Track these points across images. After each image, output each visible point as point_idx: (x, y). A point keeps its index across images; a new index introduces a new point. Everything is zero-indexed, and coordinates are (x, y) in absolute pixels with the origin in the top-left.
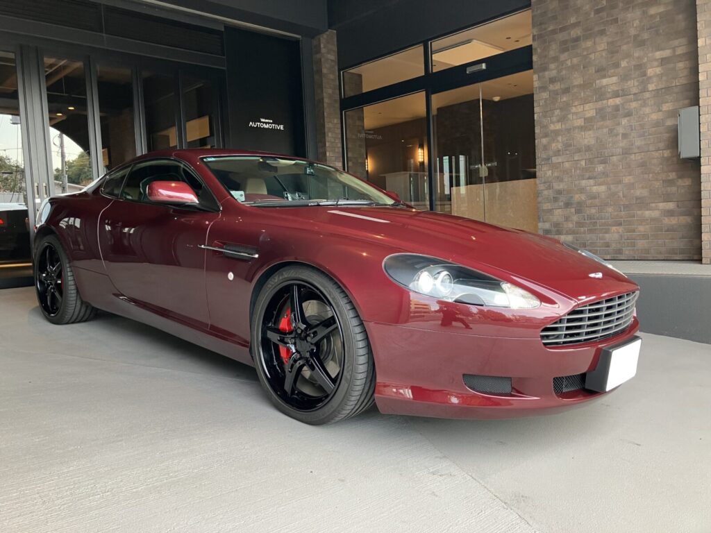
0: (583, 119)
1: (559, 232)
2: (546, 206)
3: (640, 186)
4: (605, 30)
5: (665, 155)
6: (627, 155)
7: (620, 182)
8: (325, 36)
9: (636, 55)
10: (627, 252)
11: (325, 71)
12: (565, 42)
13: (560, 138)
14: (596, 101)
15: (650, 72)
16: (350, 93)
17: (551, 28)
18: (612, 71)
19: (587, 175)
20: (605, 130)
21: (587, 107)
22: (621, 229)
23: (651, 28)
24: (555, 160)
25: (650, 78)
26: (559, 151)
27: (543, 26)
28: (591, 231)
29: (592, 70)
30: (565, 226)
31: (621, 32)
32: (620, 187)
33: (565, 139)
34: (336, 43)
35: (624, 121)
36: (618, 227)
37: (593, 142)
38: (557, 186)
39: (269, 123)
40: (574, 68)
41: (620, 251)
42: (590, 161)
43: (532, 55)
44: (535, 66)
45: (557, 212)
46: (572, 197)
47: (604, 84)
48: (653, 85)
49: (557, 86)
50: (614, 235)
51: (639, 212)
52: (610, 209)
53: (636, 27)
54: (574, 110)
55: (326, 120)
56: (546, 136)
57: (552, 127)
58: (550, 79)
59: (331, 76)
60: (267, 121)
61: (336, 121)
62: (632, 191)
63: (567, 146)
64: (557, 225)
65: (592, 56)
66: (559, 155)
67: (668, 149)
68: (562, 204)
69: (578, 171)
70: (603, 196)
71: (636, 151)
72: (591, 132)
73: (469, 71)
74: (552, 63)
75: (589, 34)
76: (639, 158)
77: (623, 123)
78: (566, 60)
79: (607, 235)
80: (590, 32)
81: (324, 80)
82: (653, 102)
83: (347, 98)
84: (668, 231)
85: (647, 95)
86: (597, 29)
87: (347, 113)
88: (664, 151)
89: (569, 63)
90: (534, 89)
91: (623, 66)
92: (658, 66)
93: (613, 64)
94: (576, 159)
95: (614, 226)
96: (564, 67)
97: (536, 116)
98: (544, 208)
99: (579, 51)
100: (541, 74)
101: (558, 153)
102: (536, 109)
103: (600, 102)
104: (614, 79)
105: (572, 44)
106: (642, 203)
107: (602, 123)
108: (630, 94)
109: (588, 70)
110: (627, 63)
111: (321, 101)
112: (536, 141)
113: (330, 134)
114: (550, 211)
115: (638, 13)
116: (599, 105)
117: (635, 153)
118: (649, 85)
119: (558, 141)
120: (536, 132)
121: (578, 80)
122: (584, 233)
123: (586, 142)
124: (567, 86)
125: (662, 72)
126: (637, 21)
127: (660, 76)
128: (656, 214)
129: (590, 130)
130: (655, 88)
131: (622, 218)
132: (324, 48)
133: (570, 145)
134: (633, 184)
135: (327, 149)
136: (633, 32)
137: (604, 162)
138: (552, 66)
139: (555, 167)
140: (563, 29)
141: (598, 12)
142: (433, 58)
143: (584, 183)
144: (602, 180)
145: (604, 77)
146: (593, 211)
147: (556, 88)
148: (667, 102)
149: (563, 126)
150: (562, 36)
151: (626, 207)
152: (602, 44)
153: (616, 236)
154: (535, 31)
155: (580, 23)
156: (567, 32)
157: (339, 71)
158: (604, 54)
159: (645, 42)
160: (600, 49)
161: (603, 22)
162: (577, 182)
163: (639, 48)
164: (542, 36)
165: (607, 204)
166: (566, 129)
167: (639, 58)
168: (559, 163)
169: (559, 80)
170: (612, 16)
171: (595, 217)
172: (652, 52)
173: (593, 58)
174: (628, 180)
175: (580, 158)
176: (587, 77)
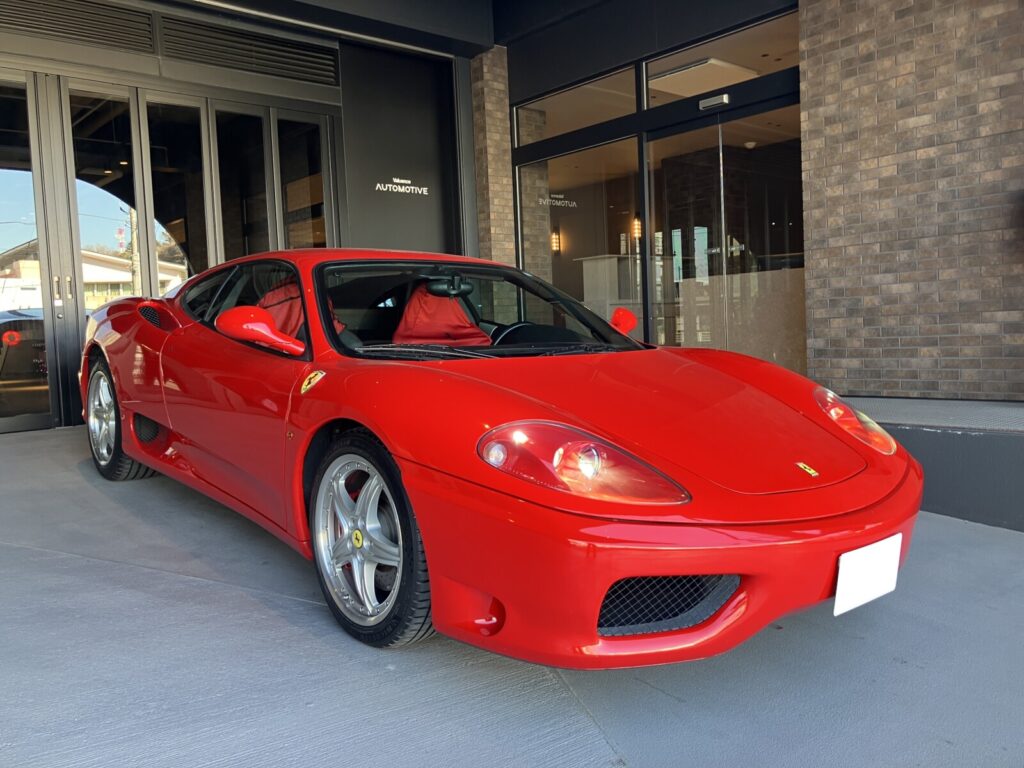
0: (877, 181)
1: (840, 354)
2: (819, 313)
3: (967, 284)
4: (912, 42)
5: (1007, 237)
6: (946, 237)
7: (934, 278)
8: (490, 55)
9: (962, 80)
10: (945, 387)
11: (489, 106)
12: (850, 62)
13: (841, 210)
14: (898, 152)
15: (983, 108)
16: (527, 140)
17: (829, 39)
18: (925, 105)
19: (883, 266)
20: (912, 197)
21: (884, 161)
22: (935, 351)
23: (983, 40)
24: (832, 242)
25: (982, 116)
26: (840, 229)
27: (816, 38)
28: (887, 353)
29: (892, 105)
30: (849, 345)
31: (938, 47)
32: (935, 285)
33: (849, 211)
34: (506, 65)
35: (942, 184)
36: (930, 348)
37: (891, 215)
38: (838, 283)
39: (405, 185)
40: (863, 101)
41: (934, 386)
42: (889, 246)
43: (799, 82)
44: (804, 98)
45: (836, 323)
46: (860, 300)
47: (911, 126)
48: (988, 129)
49: (837, 130)
50: (925, 359)
51: (965, 326)
52: (919, 320)
53: (961, 38)
54: (863, 165)
55: (491, 179)
56: (820, 205)
57: (829, 192)
58: (825, 118)
59: (499, 115)
60: (403, 181)
61: (505, 181)
62: (954, 292)
63: (852, 221)
64: (836, 342)
65: (892, 83)
66: (840, 235)
67: (1011, 227)
68: (843, 310)
69: (869, 262)
70: (908, 299)
71: (960, 230)
72: (889, 200)
73: (703, 104)
74: (829, 94)
75: (887, 49)
76: (965, 240)
77: (940, 187)
78: (852, 90)
79: (914, 361)
80: (887, 47)
81: (488, 120)
82: (986, 154)
83: (523, 147)
84: (1010, 355)
85: (978, 143)
86: (900, 40)
87: (522, 170)
88: (1005, 231)
89: (856, 93)
90: (802, 135)
91: (940, 97)
92: (995, 99)
93: (925, 95)
94: (865, 241)
95: (925, 346)
96: (847, 101)
97: (803, 175)
98: (818, 317)
99: (872, 75)
100: (812, 111)
101: (837, 232)
102: (805, 165)
103: (905, 154)
104: (926, 119)
105: (862, 65)
106: (970, 311)
107: (906, 186)
108: (952, 142)
109: (886, 104)
110: (947, 93)
111: (484, 151)
112: (804, 213)
113: (496, 201)
114: (825, 321)
115: (964, 16)
116: (903, 158)
117: (959, 234)
118: (981, 128)
119: (838, 214)
120: (804, 199)
121: (872, 121)
122: (878, 355)
123: (881, 215)
124: (851, 130)
125: (1001, 107)
126: (963, 29)
127: (998, 115)
128: (991, 328)
129: (887, 197)
130: (990, 133)
131: (937, 333)
132: (489, 72)
133: (857, 221)
134: (955, 282)
135: (492, 223)
136: (955, 45)
137: (910, 246)
138: (830, 98)
139: (832, 253)
140: (847, 42)
141: (901, 14)
142: (650, 87)
143: (878, 278)
144: (906, 274)
145: (911, 114)
146: (892, 322)
147: (837, 131)
148: (1009, 155)
149: (846, 191)
150: (844, 53)
151: (943, 317)
152: (908, 64)
153: (928, 362)
154: (803, 45)
155: (873, 31)
156: (853, 46)
157: (511, 106)
158: (911, 79)
159: (974, 61)
160: (903, 71)
161: (909, 31)
162: (867, 277)
163: (966, 71)
164: (812, 53)
165: (913, 312)
166: (850, 196)
167: (965, 86)
168: (840, 248)
169: (840, 121)
170: (924, 22)
171: (895, 332)
172: (986, 76)
173: (894, 86)
174: (947, 274)
175: (872, 240)
176: (885, 115)
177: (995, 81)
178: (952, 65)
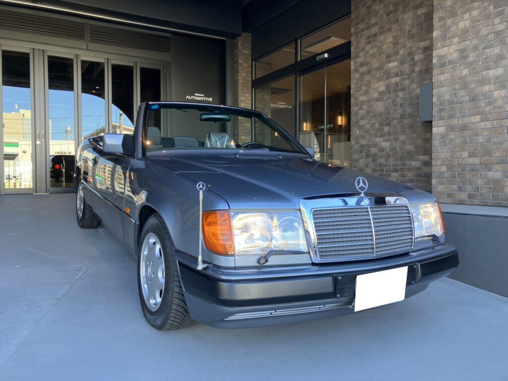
0: (378, 93)
2: (355, 156)
3: (409, 143)
4: (391, 27)
6: (402, 120)
7: (397, 139)
8: (242, 38)
9: (409, 45)
11: (240, 61)
12: (368, 37)
13: (365, 107)
14: (385, 80)
15: (417, 58)
16: (259, 76)
17: (361, 27)
18: (395, 57)
19: (379, 134)
20: (390, 101)
21: (381, 83)
22: (397, 175)
23: (418, 25)
24: (361, 122)
25: (417, 62)
26: (364, 116)
27: (357, 26)
29: (384, 57)
31: (401, 29)
32: (398, 143)
33: (367, 107)
34: (250, 42)
35: (401, 94)
36: (396, 173)
37: (383, 109)
38: (362, 142)
39: (201, 97)
40: (373, 56)
43: (350, 47)
44: (352, 55)
45: (362, 161)
46: (370, 150)
47: (390, 67)
48: (418, 68)
49: (364, 69)
51: (409, 162)
52: (392, 160)
53: (409, 25)
54: (373, 86)
55: (240, 94)
56: (357, 105)
57: (360, 99)
58: (361, 64)
59: (245, 65)
61: (247, 95)
62: (405, 146)
63: (368, 112)
65: (384, 47)
66: (364, 119)
68: (364, 155)
69: (374, 132)
70: (388, 150)
71: (407, 116)
72: (381, 103)
73: (318, 58)
74: (361, 52)
76: (409, 121)
77: (401, 96)
78: (369, 50)
80: (383, 30)
81: (240, 68)
82: (417, 80)
83: (258, 79)
85: (414, 75)
86: (386, 27)
87: (257, 90)
90: (351, 71)
91: (401, 53)
92: (422, 53)
93: (396, 52)
94: (373, 122)
95: (394, 172)
96: (368, 55)
97: (351, 91)
98: (355, 158)
99: (376, 43)
100: (355, 60)
102: (352, 86)
103: (387, 81)
104: (395, 64)
105: (373, 38)
106: (410, 156)
107: (388, 96)
108: (405, 74)
109: (381, 57)
110: (404, 51)
111: (237, 82)
112: (351, 109)
114: (357, 160)
117: (407, 118)
118: (416, 68)
119: (363, 109)
120: (351, 102)
121: (376, 65)
123: (379, 109)
124: (369, 69)
126: (410, 21)
127: (422, 61)
128: (418, 164)
129: (381, 101)
130: (419, 70)
131: (398, 166)
132: (241, 45)
133: (370, 112)
134: (405, 141)
136: (407, 28)
137: (389, 124)
139: (361, 128)
140: (368, 28)
141: (388, 14)
143: (377, 139)
144: (388, 137)
145: (390, 62)
146: (382, 161)
148: (426, 80)
149: (367, 98)
150: (367, 33)
151: (401, 158)
152: (390, 38)
154: (353, 30)
155: (377, 23)
156: (370, 30)
157: (252, 61)
158: (390, 45)
159: (414, 35)
160: (388, 42)
161: (391, 22)
162: (373, 139)
163: (411, 40)
164: (356, 33)
165: (390, 156)
166: (368, 100)
167: (411, 48)
168: (363, 125)
169: (365, 65)
170: (396, 17)
171: (383, 165)
172: (418, 42)
173: (384, 48)
174: (402, 138)
175: (376, 121)
176: (381, 62)
177: (422, 44)
178: (406, 38)
